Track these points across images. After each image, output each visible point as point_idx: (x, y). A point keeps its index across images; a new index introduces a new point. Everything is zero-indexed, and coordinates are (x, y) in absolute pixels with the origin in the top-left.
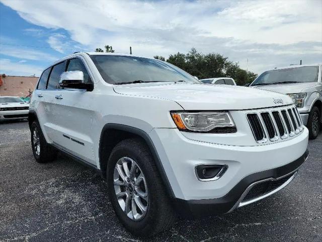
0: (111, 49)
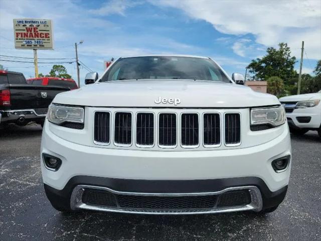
0: (286, 46)
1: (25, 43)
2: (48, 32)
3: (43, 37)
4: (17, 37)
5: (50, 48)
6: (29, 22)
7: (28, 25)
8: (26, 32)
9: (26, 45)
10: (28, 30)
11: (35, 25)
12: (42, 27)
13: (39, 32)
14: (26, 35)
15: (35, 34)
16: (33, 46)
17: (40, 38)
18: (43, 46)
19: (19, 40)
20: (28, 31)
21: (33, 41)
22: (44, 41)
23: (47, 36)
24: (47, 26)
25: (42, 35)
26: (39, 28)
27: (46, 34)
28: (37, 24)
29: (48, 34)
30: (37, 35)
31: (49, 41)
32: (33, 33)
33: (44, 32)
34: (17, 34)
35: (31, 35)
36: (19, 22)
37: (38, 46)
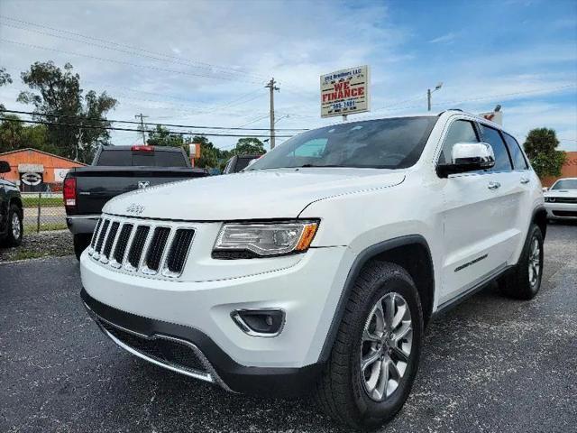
1: (332, 108)
2: (362, 86)
3: (356, 94)
4: (324, 100)
5: (365, 110)
6: (339, 76)
7: (337, 80)
8: (334, 91)
9: (334, 111)
10: (338, 87)
11: (346, 78)
12: (355, 80)
13: (351, 88)
14: (334, 96)
15: (346, 92)
16: (342, 110)
17: (351, 97)
18: (355, 108)
19: (325, 106)
20: (337, 89)
21: (342, 103)
22: (357, 100)
23: (360, 91)
24: (362, 76)
25: (355, 92)
26: (351, 82)
27: (360, 89)
28: (349, 76)
29: (363, 88)
30: (347, 94)
31: (362, 100)
32: (343, 90)
33: (357, 87)
34: (324, 97)
35: (341, 96)
36: (327, 78)
37: (349, 109)
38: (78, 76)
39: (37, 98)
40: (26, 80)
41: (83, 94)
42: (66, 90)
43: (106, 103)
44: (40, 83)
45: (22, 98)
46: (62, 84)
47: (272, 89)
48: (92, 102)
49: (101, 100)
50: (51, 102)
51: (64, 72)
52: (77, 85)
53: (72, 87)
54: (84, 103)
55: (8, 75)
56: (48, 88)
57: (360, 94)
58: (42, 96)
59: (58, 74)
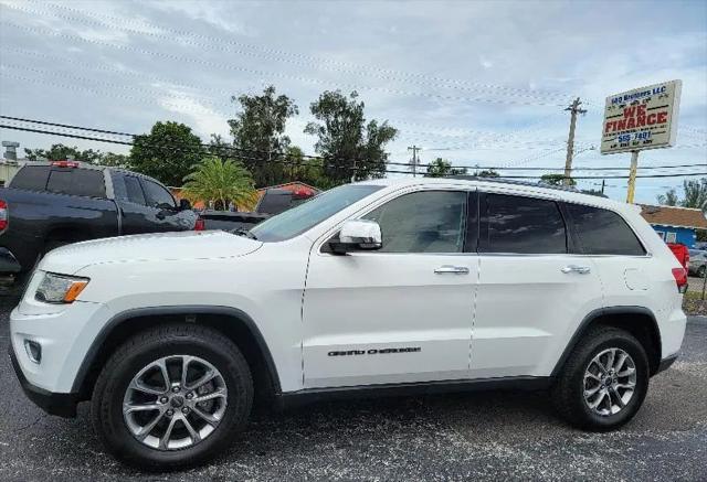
1: (617, 141)
2: (665, 110)
3: (654, 121)
4: (607, 131)
5: (665, 145)
6: (631, 97)
7: (628, 104)
8: (622, 118)
9: (619, 146)
10: (628, 113)
11: (641, 100)
12: (654, 101)
13: (648, 113)
14: (622, 125)
15: (639, 118)
16: (631, 144)
17: (647, 126)
18: (650, 141)
19: (609, 138)
20: (626, 116)
21: (632, 135)
22: (655, 131)
23: (662, 118)
24: (667, 96)
25: (652, 119)
26: (649, 105)
27: (660, 115)
28: (646, 97)
29: (666, 114)
30: (641, 122)
31: (662, 130)
32: (636, 118)
33: (656, 112)
34: (608, 126)
35: (632, 123)
36: (615, 101)
37: (641, 144)
38: (363, 104)
39: (322, 129)
40: (314, 110)
41: (365, 124)
42: (349, 120)
43: (386, 134)
44: (327, 113)
45: (309, 129)
46: (347, 113)
47: (574, 112)
48: (372, 132)
49: (382, 129)
50: (334, 133)
51: (349, 100)
52: (361, 114)
53: (356, 116)
54: (365, 133)
55: (296, 107)
56: (333, 119)
57: (659, 122)
58: (326, 127)
59: (343, 104)
